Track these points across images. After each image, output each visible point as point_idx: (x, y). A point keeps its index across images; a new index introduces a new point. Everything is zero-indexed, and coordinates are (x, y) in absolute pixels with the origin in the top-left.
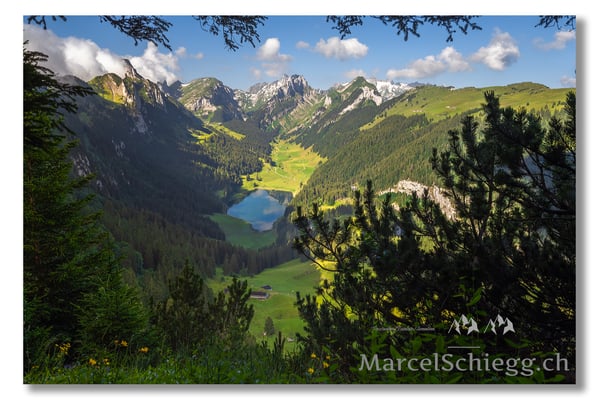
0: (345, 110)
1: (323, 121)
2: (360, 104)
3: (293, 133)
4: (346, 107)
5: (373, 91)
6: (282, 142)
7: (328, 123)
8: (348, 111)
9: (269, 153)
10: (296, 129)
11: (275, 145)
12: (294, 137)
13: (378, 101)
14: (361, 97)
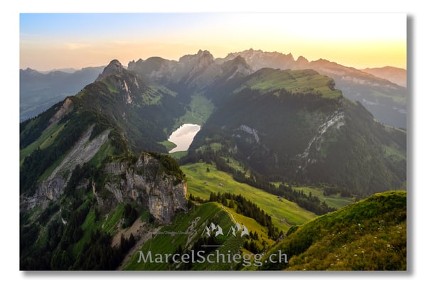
0: (229, 78)
2: (236, 75)
8: (231, 79)
9: (190, 103)
11: (193, 97)
14: (237, 71)
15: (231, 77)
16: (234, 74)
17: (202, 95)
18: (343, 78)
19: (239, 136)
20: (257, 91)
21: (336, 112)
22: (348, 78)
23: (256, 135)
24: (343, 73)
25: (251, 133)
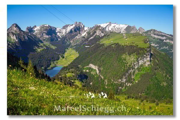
0: (90, 39)
1: (83, 42)
2: (95, 37)
3: (75, 46)
4: (90, 37)
5: (101, 31)
6: (70, 49)
7: (84, 43)
8: (91, 39)
9: (64, 53)
10: (76, 44)
11: (68, 50)
12: (74, 47)
13: (103, 35)
14: (95, 34)
15: (92, 38)
16: (94, 36)
17: (73, 49)
18: (165, 41)
19: (88, 71)
20: (103, 45)
21: (145, 56)
22: (168, 41)
23: (97, 70)
24: (164, 38)
25: (95, 69)
